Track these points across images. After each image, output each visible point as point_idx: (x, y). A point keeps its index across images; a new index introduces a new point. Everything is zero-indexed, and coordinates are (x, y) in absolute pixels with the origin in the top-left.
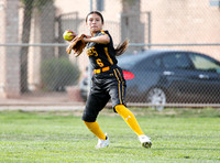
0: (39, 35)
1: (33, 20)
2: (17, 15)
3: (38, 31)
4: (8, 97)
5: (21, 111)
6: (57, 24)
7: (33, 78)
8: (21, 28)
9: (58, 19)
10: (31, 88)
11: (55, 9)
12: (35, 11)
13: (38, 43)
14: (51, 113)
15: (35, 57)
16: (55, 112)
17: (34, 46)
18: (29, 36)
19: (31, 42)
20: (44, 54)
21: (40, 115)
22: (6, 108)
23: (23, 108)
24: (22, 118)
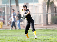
0: (51, 11)
1: (49, 8)
2: (45, 7)
3: (50, 10)
4: (44, 26)
5: (47, 29)
6: (55, 8)
7: (49, 21)
8: (46, 9)
9: (55, 7)
10: (49, 23)
11: (54, 5)
12: (50, 5)
13: (51, 13)
14: (54, 29)
15: (50, 16)
16: (55, 29)
17: (50, 14)
18: (48, 11)
19: (49, 13)
20: (52, 15)
21: (51, 30)
22: (43, 28)
23: (47, 28)
24: (47, 30)
